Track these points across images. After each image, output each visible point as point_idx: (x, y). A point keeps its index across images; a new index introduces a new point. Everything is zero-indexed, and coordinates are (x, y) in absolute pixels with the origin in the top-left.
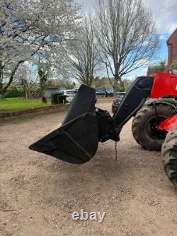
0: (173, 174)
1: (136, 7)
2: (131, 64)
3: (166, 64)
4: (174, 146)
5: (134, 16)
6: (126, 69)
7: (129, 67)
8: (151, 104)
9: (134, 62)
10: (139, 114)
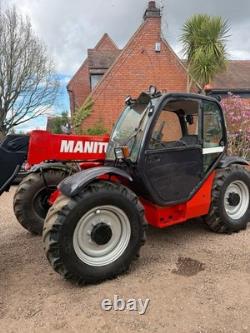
0: (56, 262)
1: (24, 34)
2: (25, 110)
3: (69, 116)
4: (54, 226)
5: (21, 45)
6: (18, 118)
7: (21, 115)
8: (38, 171)
9: (28, 108)
10: (23, 185)
